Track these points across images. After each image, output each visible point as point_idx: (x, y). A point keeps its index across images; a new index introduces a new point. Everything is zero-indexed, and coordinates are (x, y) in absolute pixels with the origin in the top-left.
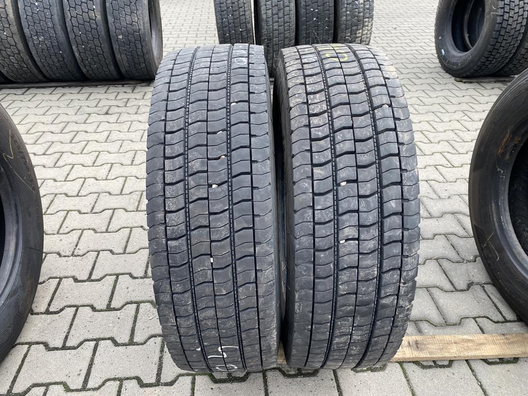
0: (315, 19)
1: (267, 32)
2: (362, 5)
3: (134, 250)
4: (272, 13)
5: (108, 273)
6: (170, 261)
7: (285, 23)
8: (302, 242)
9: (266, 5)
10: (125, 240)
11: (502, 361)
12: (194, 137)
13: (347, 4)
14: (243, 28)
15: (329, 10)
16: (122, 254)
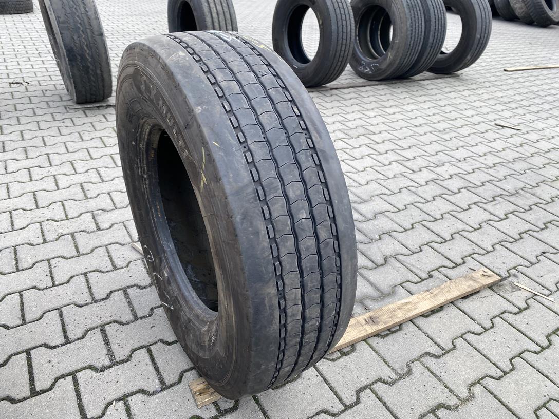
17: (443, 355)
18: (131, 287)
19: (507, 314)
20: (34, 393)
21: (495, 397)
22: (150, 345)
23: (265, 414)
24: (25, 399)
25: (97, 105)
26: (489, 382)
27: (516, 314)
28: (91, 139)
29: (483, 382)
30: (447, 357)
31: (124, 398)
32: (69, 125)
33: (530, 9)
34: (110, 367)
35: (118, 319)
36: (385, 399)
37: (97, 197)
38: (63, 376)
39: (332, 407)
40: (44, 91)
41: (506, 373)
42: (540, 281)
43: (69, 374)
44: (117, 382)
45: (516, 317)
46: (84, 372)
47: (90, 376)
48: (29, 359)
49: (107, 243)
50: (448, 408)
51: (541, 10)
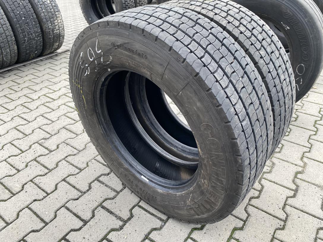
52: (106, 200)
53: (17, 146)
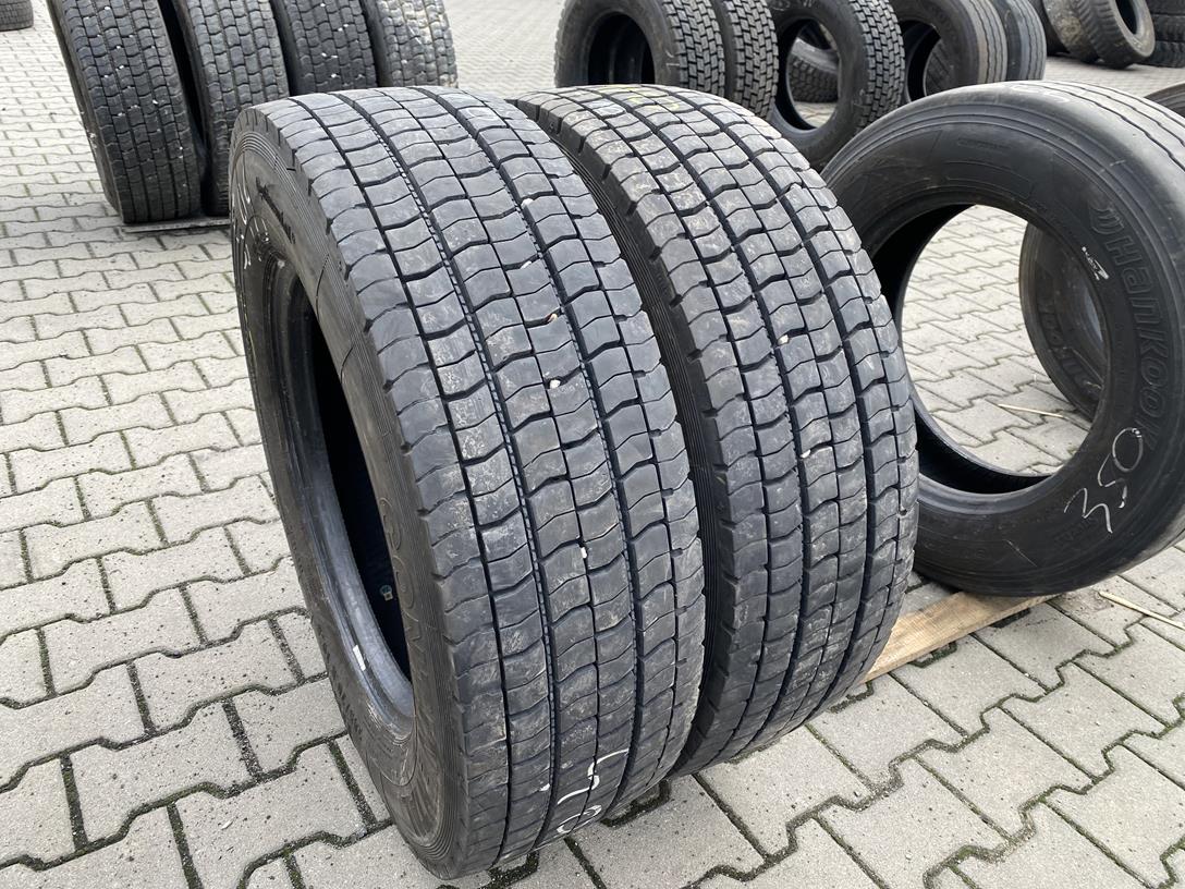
0: (334, 76)
1: (226, 106)
2: (431, 47)
3: (81, 678)
4: (230, 61)
5: (29, 759)
6: (494, 580)
7: (265, 86)
8: (741, 471)
9: (210, 43)
10: (37, 662)
11: (937, 655)
12: (476, 280)
13: (399, 44)
14: (161, 97)
15: (361, 57)
16: (45, 699)
17: (964, 744)
18: (286, 612)
19: (1089, 656)
20: (83, 846)
21: (1079, 829)
22: (336, 737)
23: (595, 878)
24: (64, 860)
25: (187, 225)
26: (1063, 799)
27: (1107, 656)
28: (178, 297)
29: (1052, 799)
30: (973, 749)
31: (286, 852)
32: (125, 267)
33: (1089, 32)
34: (250, 785)
35: (260, 681)
36: (849, 840)
37: (197, 420)
38: (146, 809)
39: (739, 859)
40: (67, 195)
41: (1096, 780)
42: (1151, 586)
43: (158, 804)
44: (269, 817)
45: (1109, 663)
46: (192, 797)
47: (207, 807)
48: (68, 772)
49: (225, 519)
50: (982, 854)
51: (1113, 32)
52: (253, 688)
53: (133, 446)
